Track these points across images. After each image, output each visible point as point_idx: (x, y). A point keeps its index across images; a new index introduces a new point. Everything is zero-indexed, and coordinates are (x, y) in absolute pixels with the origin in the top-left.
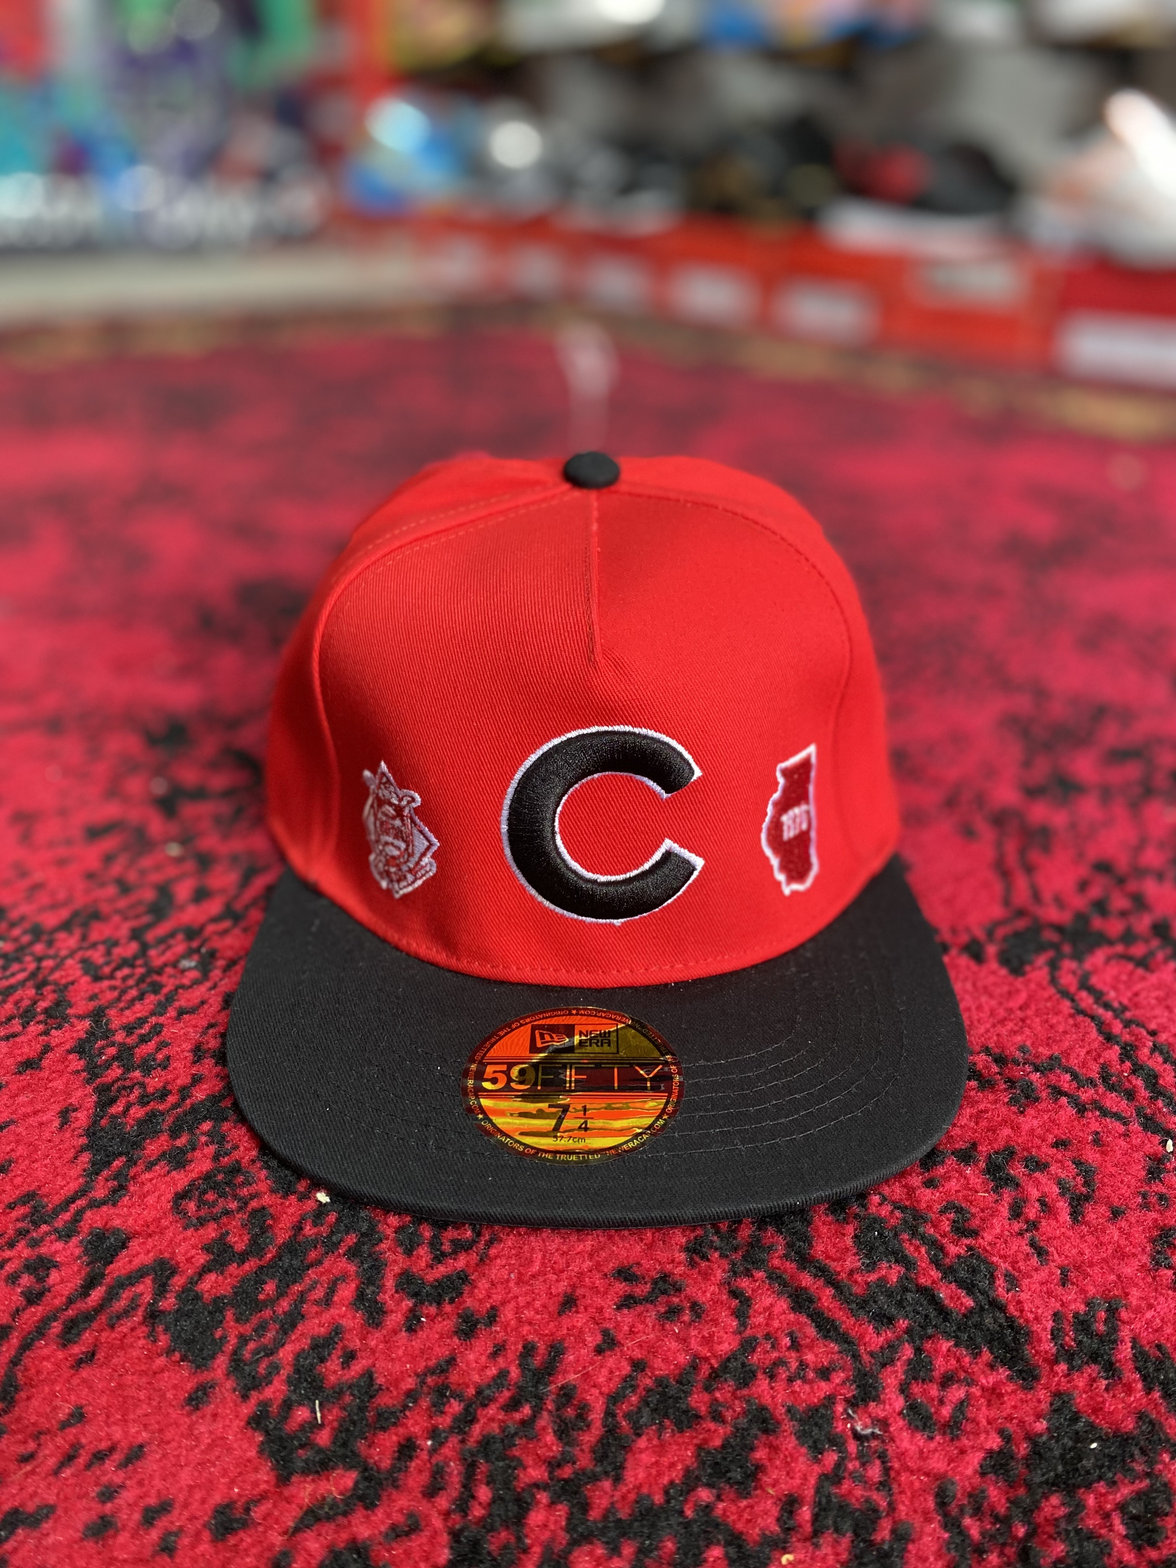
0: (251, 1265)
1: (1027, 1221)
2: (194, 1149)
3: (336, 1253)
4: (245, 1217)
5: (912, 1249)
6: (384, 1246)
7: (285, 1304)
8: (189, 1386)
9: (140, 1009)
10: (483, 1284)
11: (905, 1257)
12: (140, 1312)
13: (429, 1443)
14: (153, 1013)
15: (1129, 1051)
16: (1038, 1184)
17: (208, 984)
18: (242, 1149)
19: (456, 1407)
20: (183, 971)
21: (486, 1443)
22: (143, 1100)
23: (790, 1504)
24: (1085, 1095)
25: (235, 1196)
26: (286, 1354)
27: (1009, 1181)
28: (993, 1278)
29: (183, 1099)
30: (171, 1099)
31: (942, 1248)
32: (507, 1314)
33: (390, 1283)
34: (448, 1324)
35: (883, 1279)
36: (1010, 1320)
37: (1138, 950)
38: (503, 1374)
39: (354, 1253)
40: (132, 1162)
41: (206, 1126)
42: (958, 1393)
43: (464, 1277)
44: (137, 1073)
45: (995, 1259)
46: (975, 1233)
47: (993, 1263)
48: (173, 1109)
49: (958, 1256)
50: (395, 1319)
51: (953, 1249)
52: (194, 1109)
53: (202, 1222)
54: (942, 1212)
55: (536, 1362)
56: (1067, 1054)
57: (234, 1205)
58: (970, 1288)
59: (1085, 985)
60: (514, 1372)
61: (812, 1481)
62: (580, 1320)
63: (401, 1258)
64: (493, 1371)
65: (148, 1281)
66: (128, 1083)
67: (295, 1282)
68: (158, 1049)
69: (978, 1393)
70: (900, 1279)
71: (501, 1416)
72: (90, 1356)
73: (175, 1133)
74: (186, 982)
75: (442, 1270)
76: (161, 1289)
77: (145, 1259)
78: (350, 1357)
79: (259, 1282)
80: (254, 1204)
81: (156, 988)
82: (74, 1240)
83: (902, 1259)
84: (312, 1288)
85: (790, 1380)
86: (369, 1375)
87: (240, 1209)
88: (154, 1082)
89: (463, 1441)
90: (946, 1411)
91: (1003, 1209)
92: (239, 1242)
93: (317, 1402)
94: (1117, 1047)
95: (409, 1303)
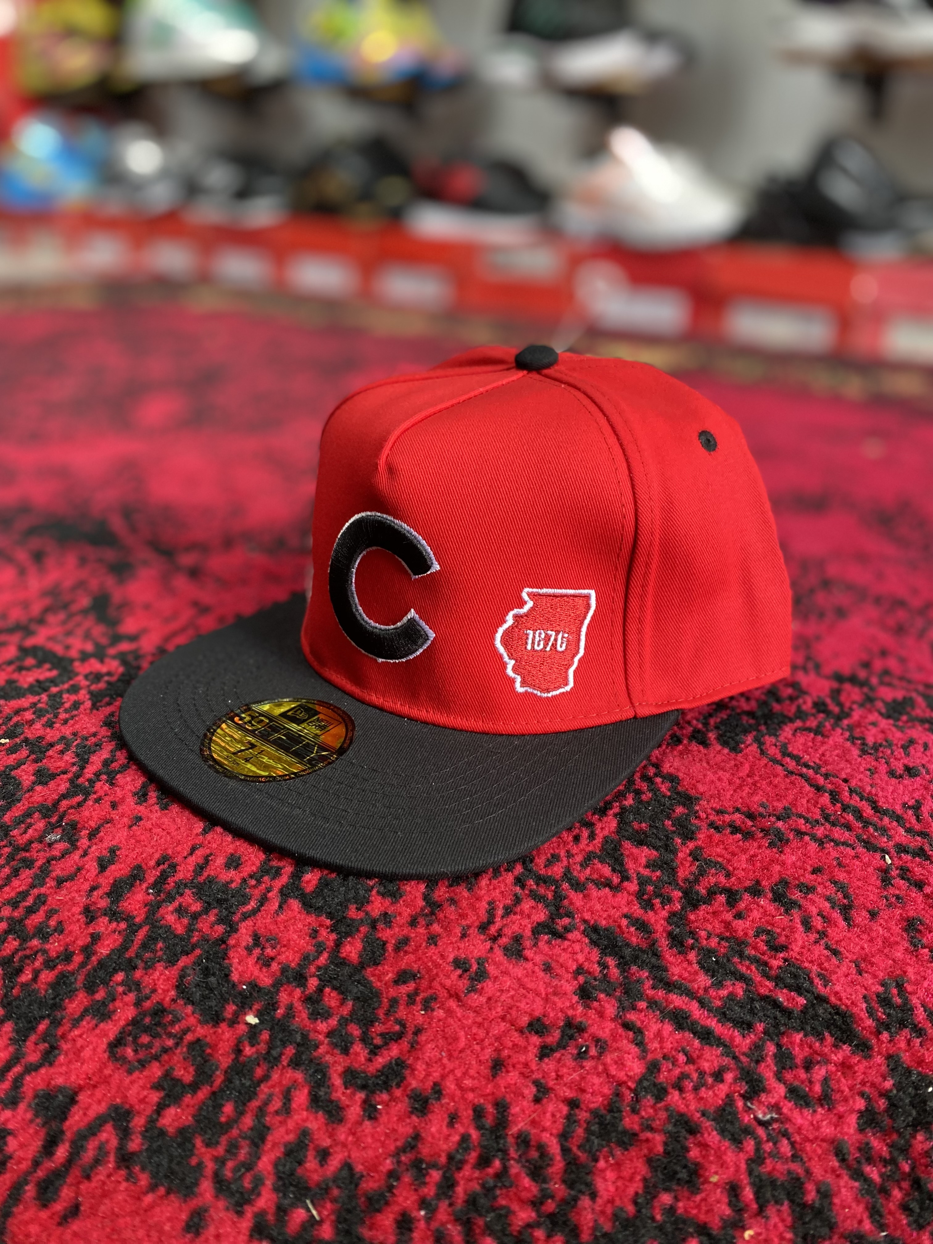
0: (203, 1093)
2: (114, 1000)
3: (280, 1067)
4: (185, 1049)
5: (744, 969)
6: (322, 1049)
7: (248, 1121)
8: (184, 1216)
9: (19, 884)
10: (420, 1067)
12: (112, 1158)
13: (422, 1213)
14: (32, 886)
15: (835, 796)
16: (813, 902)
17: (80, 852)
18: (160, 991)
19: (436, 1175)
20: (50, 845)
21: (472, 1201)
22: (49, 964)
23: (734, 1190)
24: (820, 832)
25: (170, 1035)
26: (265, 1164)
27: (794, 904)
28: (810, 979)
29: (88, 958)
30: (78, 959)
31: (766, 964)
32: (450, 1085)
33: (338, 1081)
34: (403, 1105)
35: (732, 994)
36: (834, 1007)
37: (812, 723)
38: (465, 1138)
39: (296, 1062)
40: (56, 1023)
41: (120, 977)
42: (820, 1072)
43: (400, 1063)
44: (35, 942)
45: (806, 964)
46: (785, 948)
47: (805, 968)
48: (83, 968)
49: (780, 967)
50: (354, 1111)
51: (775, 963)
52: (101, 964)
53: (143, 1065)
54: (756, 936)
55: (488, 1122)
56: (794, 804)
57: (170, 1043)
58: (798, 990)
59: (785, 754)
60: (474, 1134)
61: (743, 1166)
62: (513, 1077)
63: (341, 1058)
64: (456, 1138)
65: (109, 1127)
66: (28, 952)
67: (250, 1100)
68: (49, 916)
69: (834, 1069)
70: (745, 992)
71: (477, 1174)
72: (74, 1210)
73: (90, 988)
74: (56, 853)
75: (380, 1061)
76: (125, 1133)
77: (97, 1110)
78: (324, 1155)
79: (218, 1107)
80: (189, 1038)
81: (29, 863)
82: (22, 1106)
83: (742, 978)
84: (268, 1101)
85: (696, 1089)
86: (348, 1166)
87: (177, 1044)
88: (54, 946)
89: (451, 1205)
90: (818, 1088)
91: (797, 927)
92: (185, 1074)
93: (308, 1202)
94: (827, 794)
95: (361, 1095)
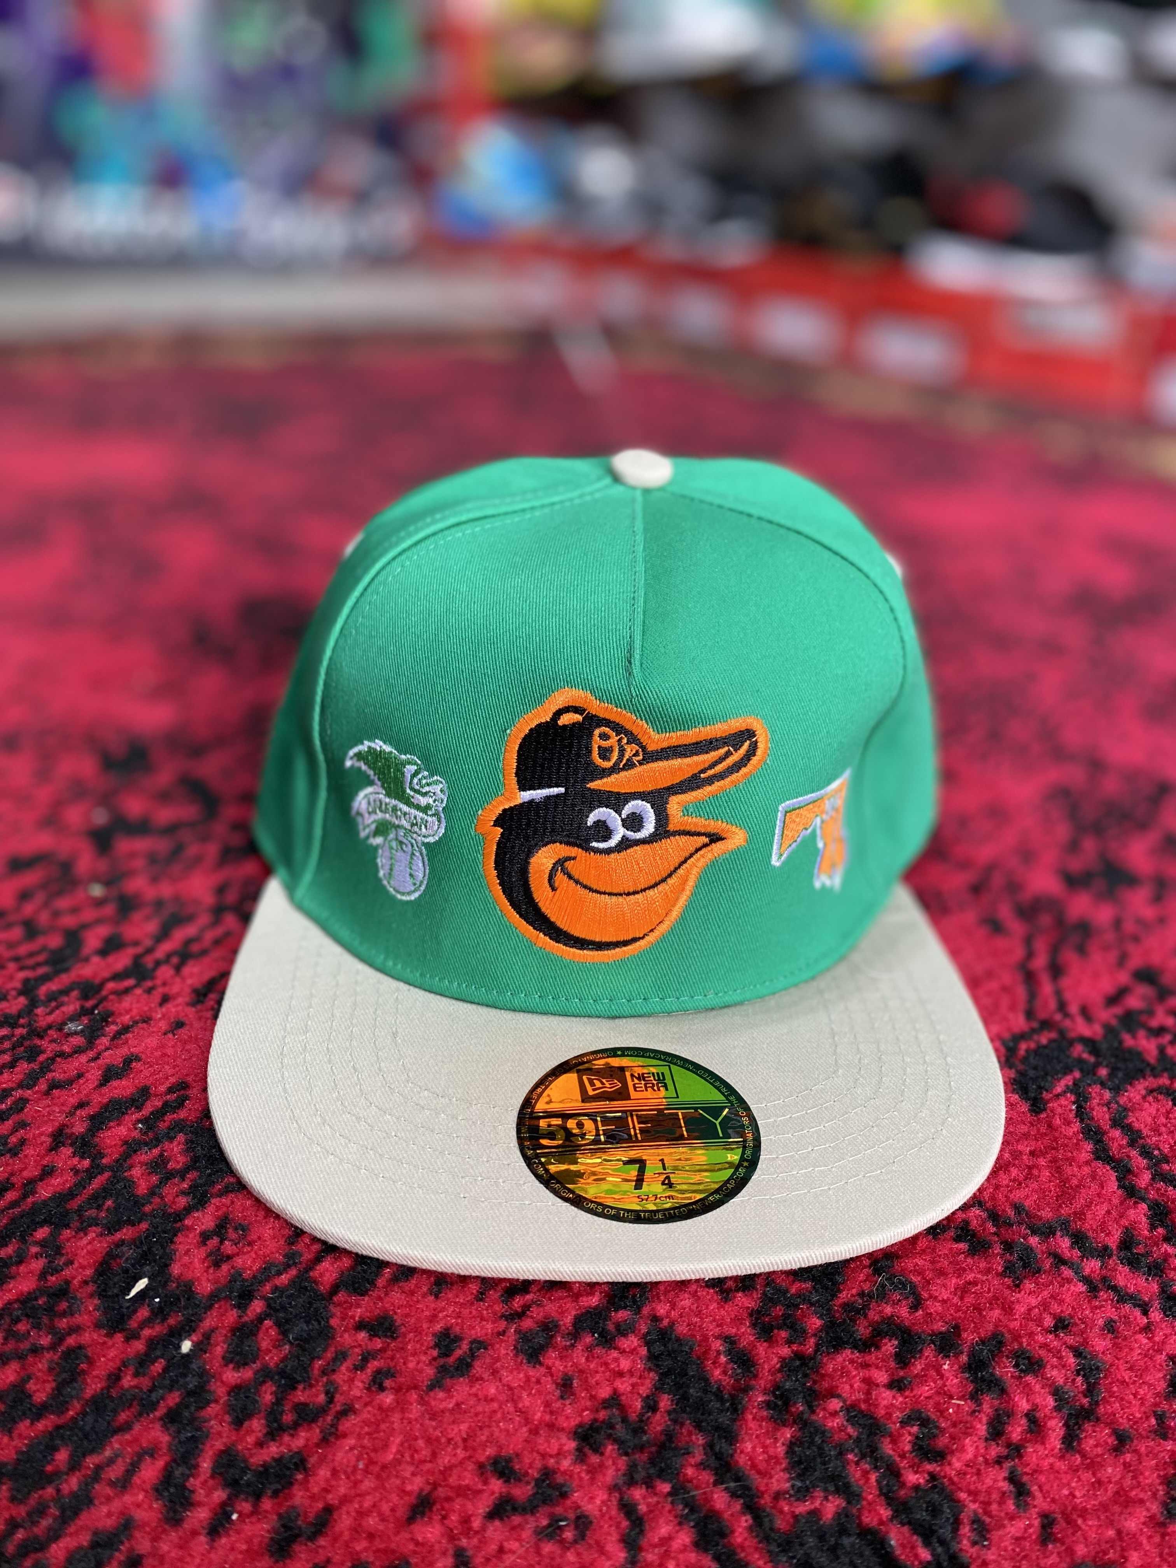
0: (46, 1423)
1: (1009, 1445)
2: (20, 1262)
3: (151, 1417)
4: (56, 1357)
5: (858, 1474)
6: (210, 1411)
7: (73, 1483)
9: (8, 1079)
10: (322, 1472)
11: (847, 1486)
14: (20, 1085)
16: (1028, 1391)
17: (91, 1054)
18: (76, 1265)
20: (68, 1035)
25: (52, 1329)
26: (59, 1551)
27: (995, 1385)
28: (957, 1523)
29: (25, 1197)
30: (11, 1195)
31: (897, 1475)
32: (344, 1519)
33: (206, 1465)
34: (262, 1528)
35: (815, 1513)
39: (172, 1418)
41: (42, 1233)
43: (300, 1462)
45: (963, 1495)
46: (940, 1456)
47: (959, 1501)
48: (9, 1209)
49: (916, 1487)
50: (201, 1515)
51: (912, 1478)
52: (34, 1210)
54: (904, 1423)
56: (1080, 1213)
57: (45, 1341)
58: (927, 1534)
59: (1117, 1124)
62: (434, 1531)
63: (225, 1428)
67: (92, 1451)
68: (14, 1131)
70: (838, 1515)
74: (66, 1048)
75: (273, 1450)
79: (51, 1448)
80: (71, 1341)
81: (32, 1054)
83: (844, 1488)
84: (111, 1461)
87: (53, 1347)
91: (979, 1426)
92: (40, 1390)
94: (1144, 1206)
95: (222, 1494)
